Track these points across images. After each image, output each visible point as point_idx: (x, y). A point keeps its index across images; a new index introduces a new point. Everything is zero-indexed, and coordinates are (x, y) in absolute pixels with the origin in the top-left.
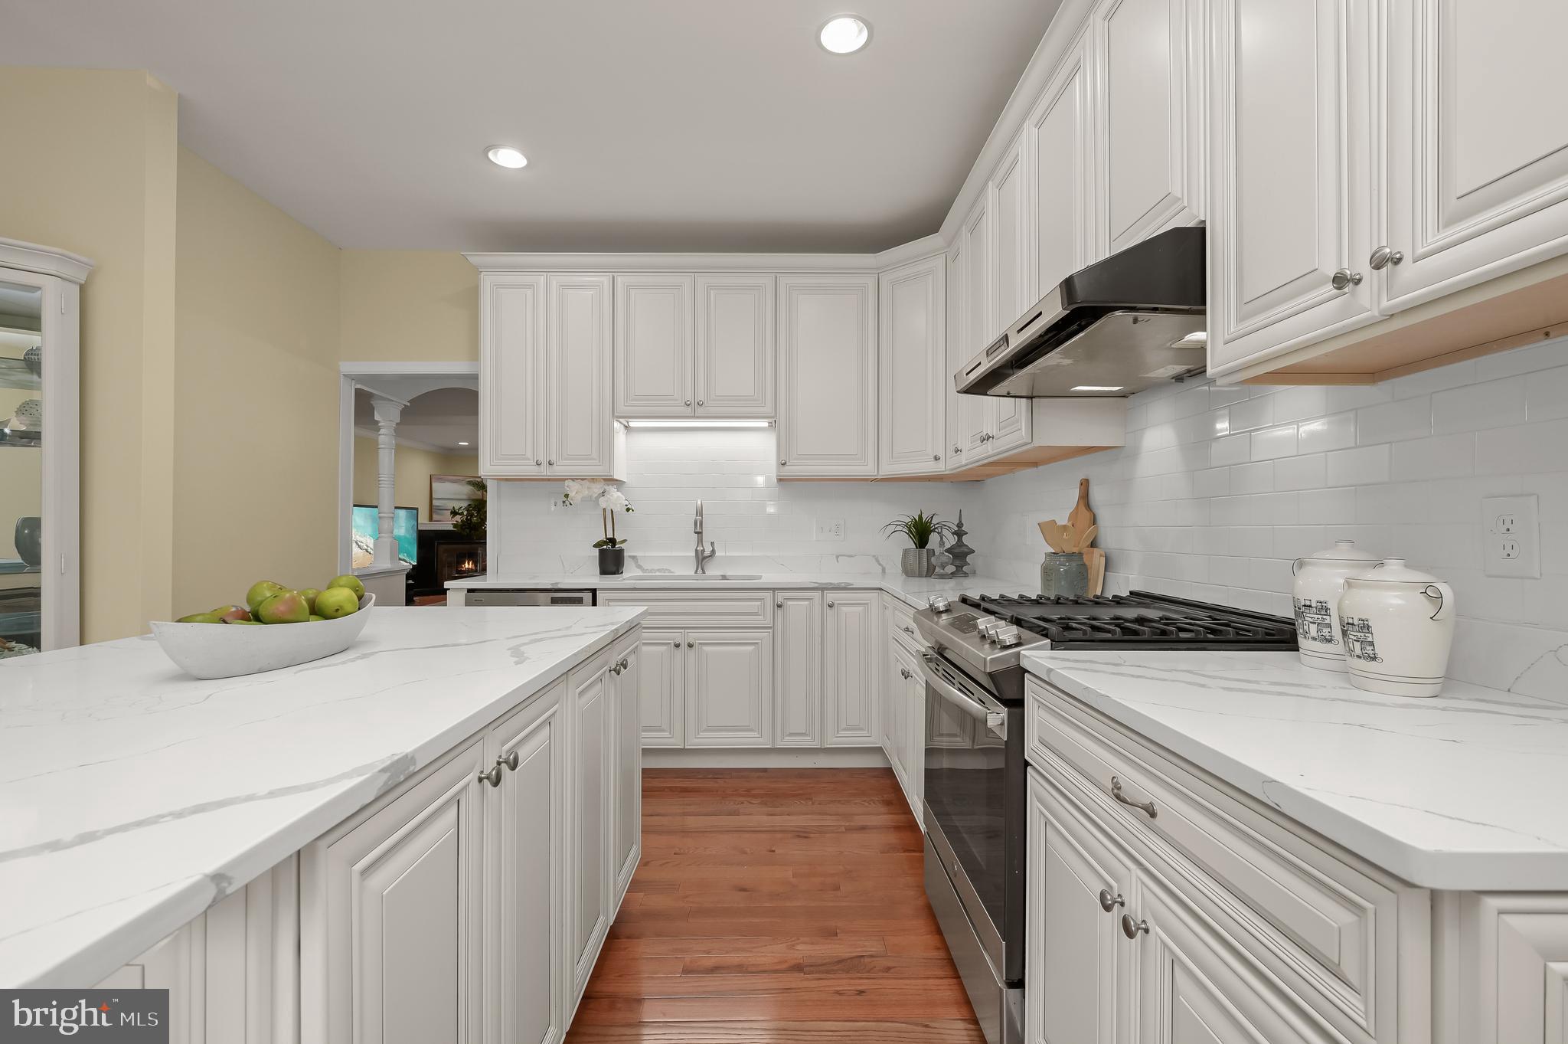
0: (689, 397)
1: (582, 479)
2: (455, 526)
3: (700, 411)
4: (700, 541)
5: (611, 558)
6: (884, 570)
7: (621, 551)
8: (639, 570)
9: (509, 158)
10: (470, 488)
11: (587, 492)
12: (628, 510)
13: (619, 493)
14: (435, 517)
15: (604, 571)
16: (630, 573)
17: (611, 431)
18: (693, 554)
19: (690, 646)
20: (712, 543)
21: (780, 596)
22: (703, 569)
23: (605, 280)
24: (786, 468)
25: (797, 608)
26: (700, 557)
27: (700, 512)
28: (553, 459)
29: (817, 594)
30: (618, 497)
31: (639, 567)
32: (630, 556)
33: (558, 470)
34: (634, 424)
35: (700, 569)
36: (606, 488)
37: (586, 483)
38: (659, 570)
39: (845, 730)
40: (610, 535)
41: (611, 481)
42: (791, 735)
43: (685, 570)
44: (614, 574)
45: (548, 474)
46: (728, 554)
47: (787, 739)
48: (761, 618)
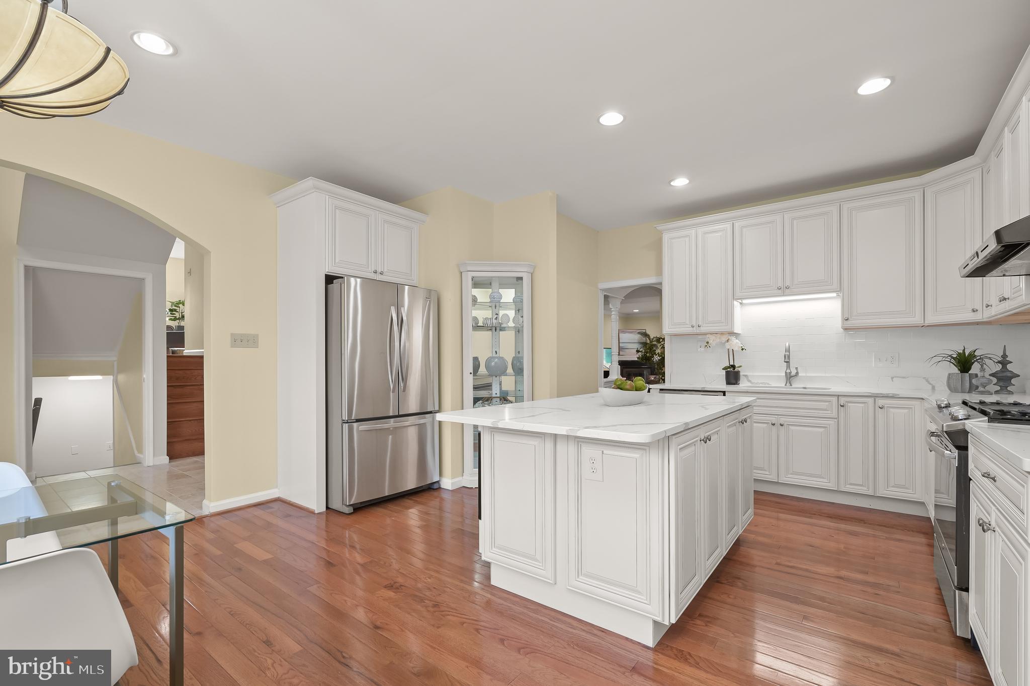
0: (780, 284)
1: (716, 334)
2: (638, 358)
3: (787, 291)
4: (788, 367)
5: (732, 376)
6: (933, 388)
7: (738, 372)
8: (749, 383)
9: (681, 182)
10: (639, 335)
11: (719, 341)
12: (742, 349)
13: (737, 341)
14: (621, 353)
15: (729, 383)
16: (743, 384)
17: (732, 306)
18: (784, 374)
19: (782, 425)
20: (796, 368)
21: (842, 401)
22: (790, 383)
23: (728, 226)
24: (848, 322)
25: (855, 409)
26: (788, 376)
27: (788, 350)
28: (700, 324)
29: (871, 400)
30: (737, 343)
31: (749, 381)
32: (743, 375)
33: (703, 329)
34: (745, 301)
35: (788, 382)
36: (730, 337)
37: (718, 336)
38: (762, 383)
39: (893, 487)
40: (732, 363)
41: (732, 334)
42: (851, 484)
43: (779, 384)
44: (734, 384)
45: (698, 331)
46: (808, 375)
47: (848, 486)
48: (829, 412)
